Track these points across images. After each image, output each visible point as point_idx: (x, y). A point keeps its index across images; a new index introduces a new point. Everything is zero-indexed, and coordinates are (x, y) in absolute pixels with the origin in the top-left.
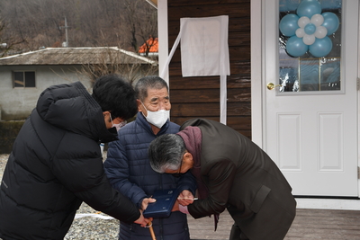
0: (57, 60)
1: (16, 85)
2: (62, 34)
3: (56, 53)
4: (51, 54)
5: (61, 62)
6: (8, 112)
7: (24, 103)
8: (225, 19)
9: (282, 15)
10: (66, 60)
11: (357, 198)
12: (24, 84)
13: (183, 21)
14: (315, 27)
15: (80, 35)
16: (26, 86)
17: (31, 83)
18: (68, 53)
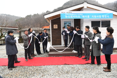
2: (29, 26)
9: (64, 24)
15: (32, 26)
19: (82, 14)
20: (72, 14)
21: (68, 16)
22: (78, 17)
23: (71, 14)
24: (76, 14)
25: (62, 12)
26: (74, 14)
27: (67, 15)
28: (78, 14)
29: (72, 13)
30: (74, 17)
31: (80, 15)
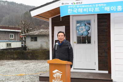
0: (43, 33)
1: (32, 41)
3: (43, 31)
4: (42, 32)
5: (44, 34)
6: (29, 49)
7: (34, 46)
8: (64, 27)
10: (46, 33)
11: (95, 70)
12: (34, 40)
13: (55, 27)
14: (83, 29)
16: (35, 41)
17: (36, 40)
18: (46, 31)
19: (105, 3)
20: (83, 6)
21: (73, 9)
22: (95, 10)
23: (81, 6)
24: (90, 4)
25: (63, 4)
26: (85, 6)
27: (71, 8)
28: (95, 4)
29: (82, 4)
30: (85, 10)
31: (98, 7)
